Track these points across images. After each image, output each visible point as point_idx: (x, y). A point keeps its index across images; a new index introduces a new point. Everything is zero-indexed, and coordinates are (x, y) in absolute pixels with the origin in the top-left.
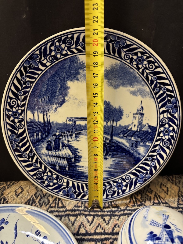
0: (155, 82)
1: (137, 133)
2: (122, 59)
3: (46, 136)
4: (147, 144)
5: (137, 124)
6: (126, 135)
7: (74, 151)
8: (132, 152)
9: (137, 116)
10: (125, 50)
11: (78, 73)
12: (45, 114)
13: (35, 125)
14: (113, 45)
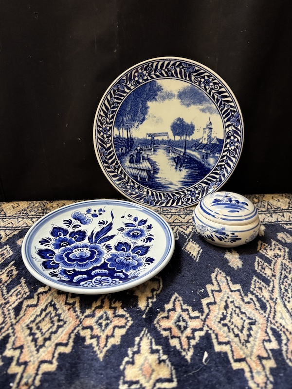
0: (220, 100)
1: (207, 146)
2: (192, 82)
3: (129, 150)
4: (216, 155)
5: (207, 138)
6: (198, 148)
7: (153, 164)
8: (203, 163)
9: (207, 130)
10: (194, 74)
11: (156, 95)
12: (129, 131)
13: (120, 141)
14: (184, 70)
